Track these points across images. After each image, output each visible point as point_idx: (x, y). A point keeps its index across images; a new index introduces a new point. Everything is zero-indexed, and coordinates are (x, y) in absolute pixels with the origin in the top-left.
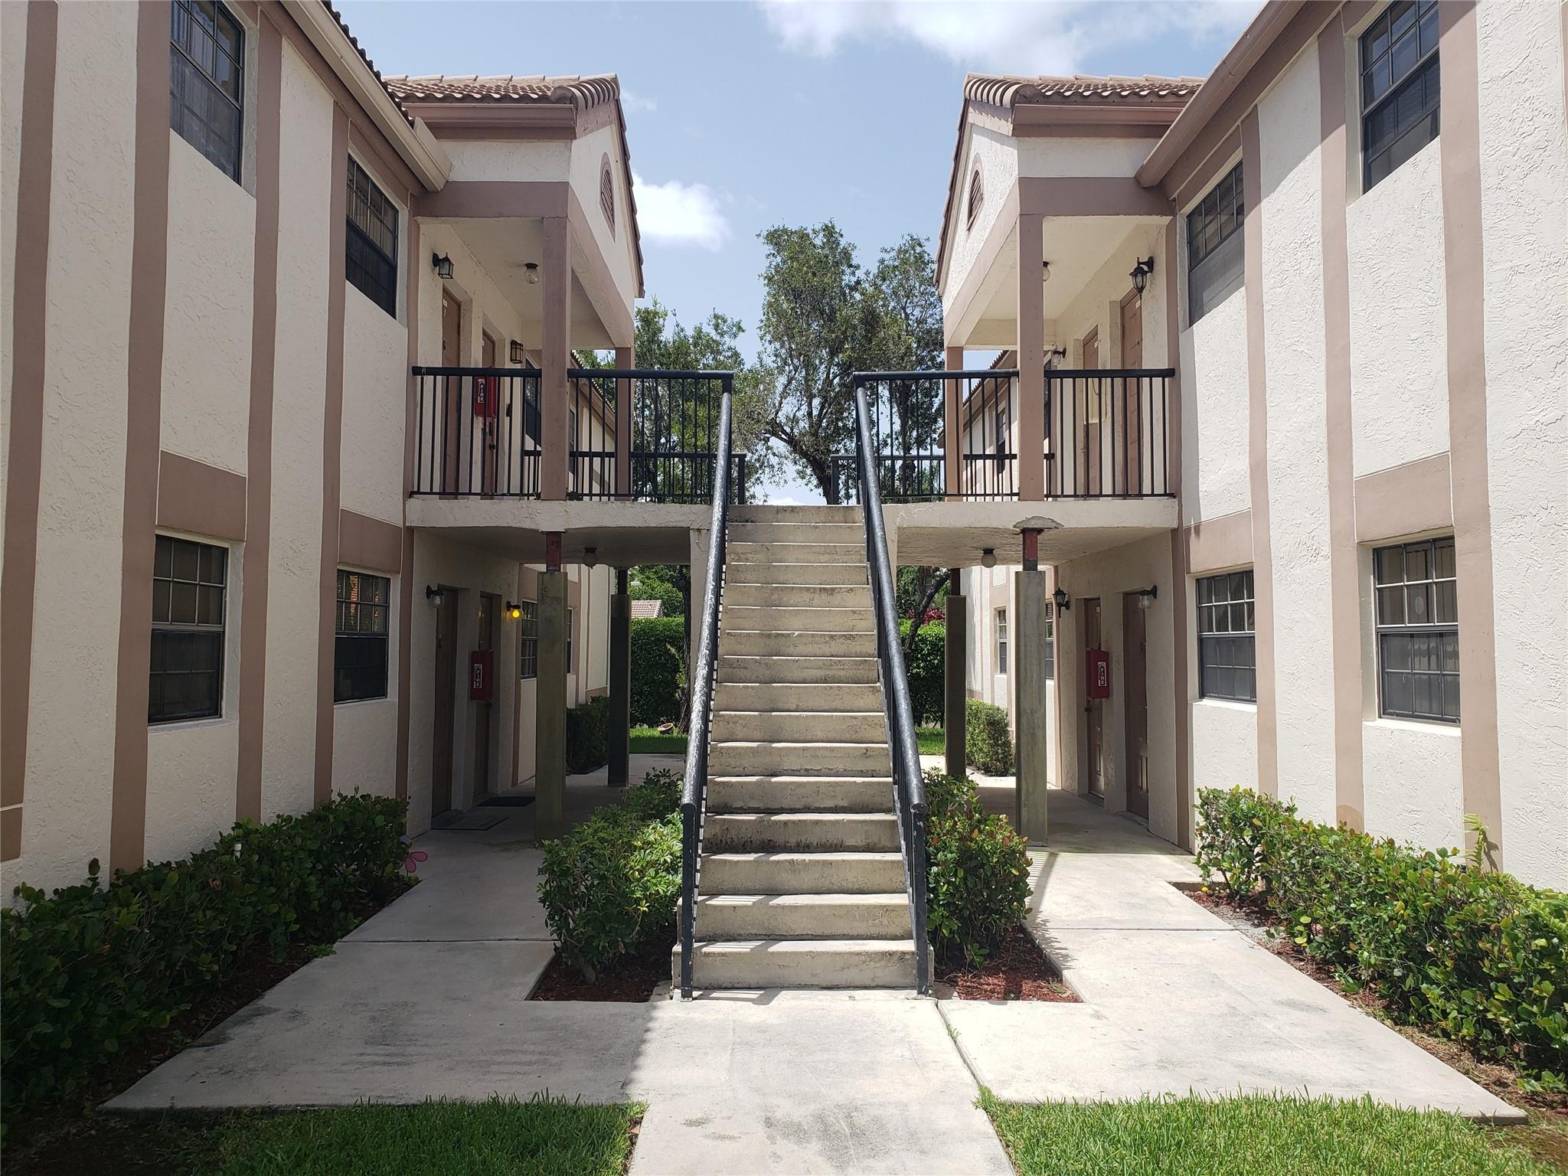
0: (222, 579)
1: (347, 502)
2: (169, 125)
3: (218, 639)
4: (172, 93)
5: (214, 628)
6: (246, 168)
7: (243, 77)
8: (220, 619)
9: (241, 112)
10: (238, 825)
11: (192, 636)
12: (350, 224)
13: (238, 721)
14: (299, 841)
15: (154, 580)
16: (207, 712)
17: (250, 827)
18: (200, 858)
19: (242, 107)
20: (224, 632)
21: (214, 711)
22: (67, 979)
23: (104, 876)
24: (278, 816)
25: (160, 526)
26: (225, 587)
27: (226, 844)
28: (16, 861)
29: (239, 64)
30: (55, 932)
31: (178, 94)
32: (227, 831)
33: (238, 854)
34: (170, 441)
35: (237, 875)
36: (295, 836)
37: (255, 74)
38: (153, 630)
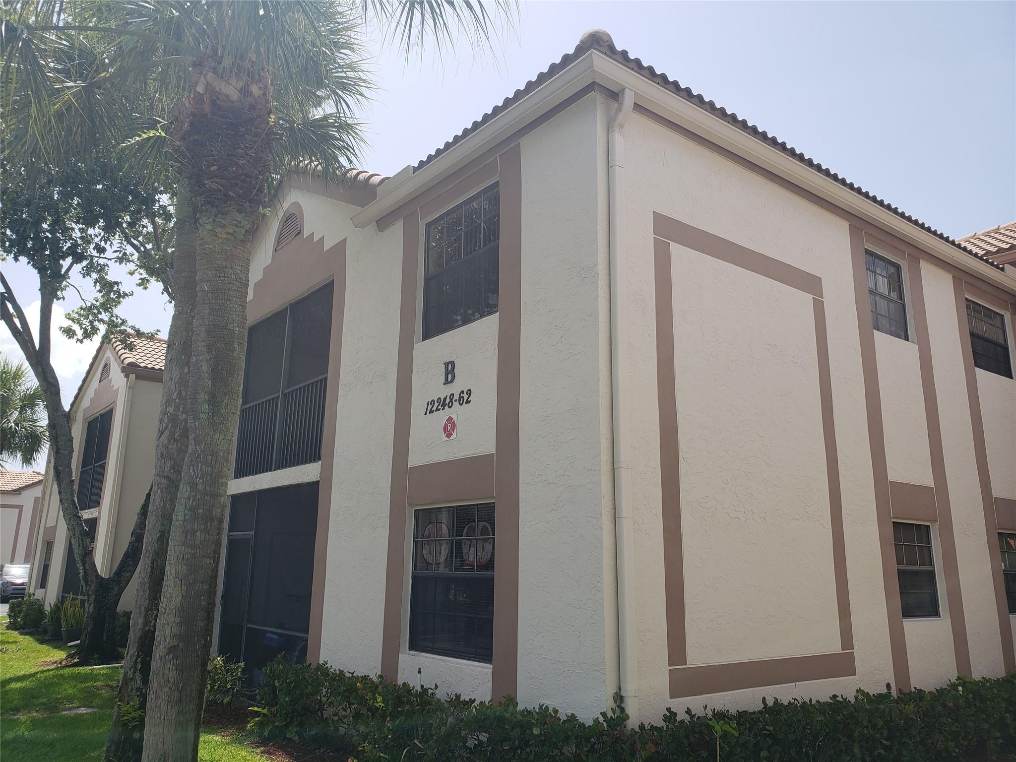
0: (929, 542)
1: (996, 493)
2: (872, 328)
3: (932, 574)
4: (872, 311)
5: (929, 568)
6: (910, 331)
7: (903, 289)
8: (931, 563)
9: (904, 305)
10: (959, 678)
11: (917, 573)
12: (973, 335)
13: (950, 620)
14: (995, 691)
15: (895, 544)
16: (932, 614)
17: (966, 680)
18: (941, 691)
19: (904, 302)
20: (934, 570)
21: (935, 613)
22: (887, 732)
23: (894, 692)
24: (983, 678)
25: (894, 518)
26: (931, 546)
27: (954, 686)
28: (855, 676)
29: (900, 283)
30: (878, 708)
31: (875, 312)
32: (953, 680)
33: (961, 693)
34: (893, 476)
35: (961, 702)
36: (993, 688)
37: (908, 285)
38: (898, 569)
